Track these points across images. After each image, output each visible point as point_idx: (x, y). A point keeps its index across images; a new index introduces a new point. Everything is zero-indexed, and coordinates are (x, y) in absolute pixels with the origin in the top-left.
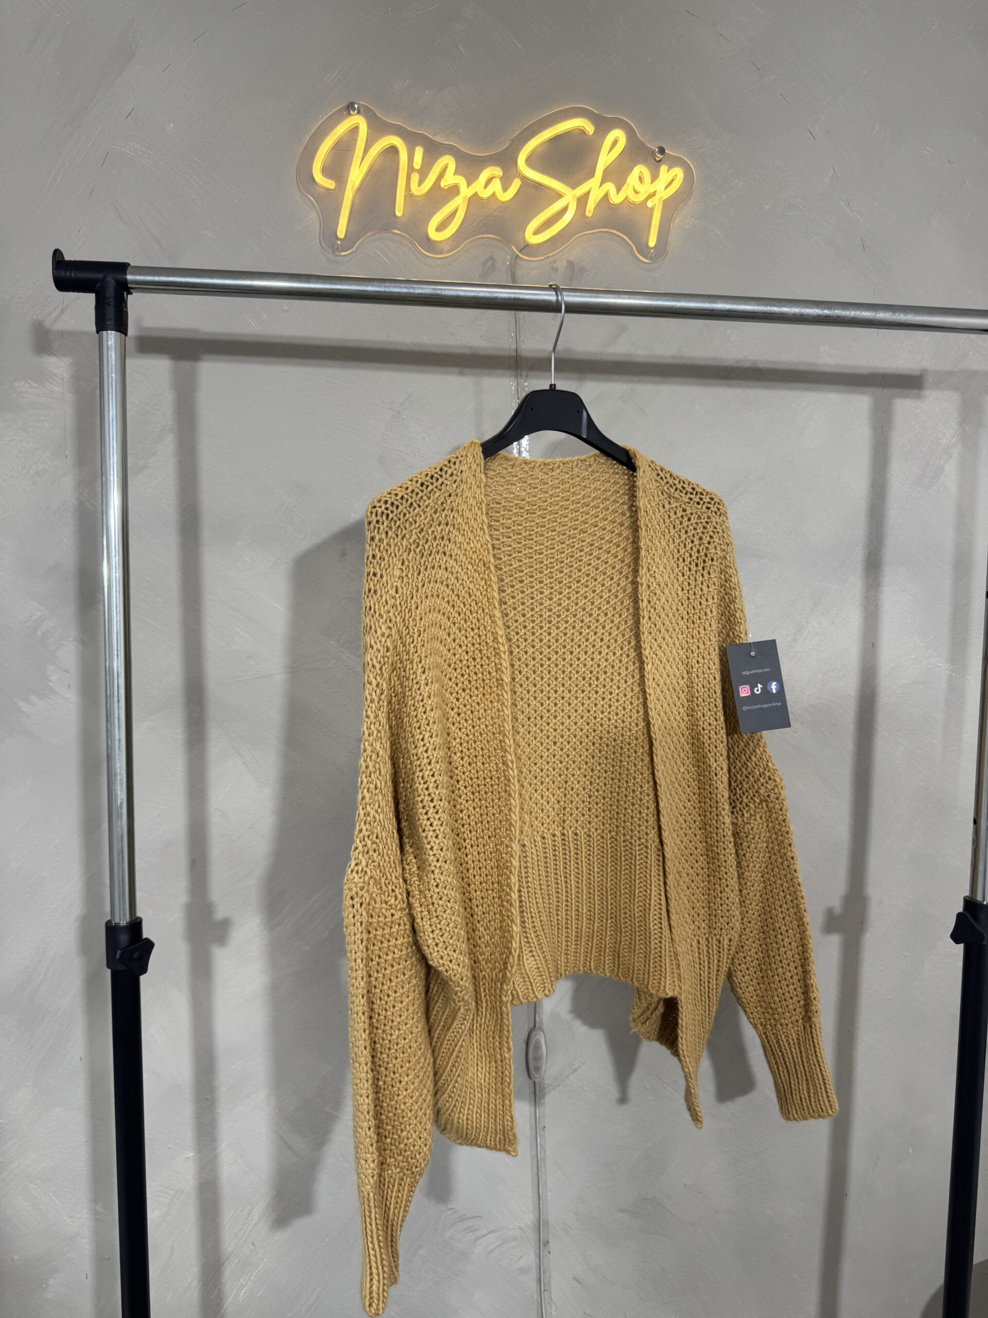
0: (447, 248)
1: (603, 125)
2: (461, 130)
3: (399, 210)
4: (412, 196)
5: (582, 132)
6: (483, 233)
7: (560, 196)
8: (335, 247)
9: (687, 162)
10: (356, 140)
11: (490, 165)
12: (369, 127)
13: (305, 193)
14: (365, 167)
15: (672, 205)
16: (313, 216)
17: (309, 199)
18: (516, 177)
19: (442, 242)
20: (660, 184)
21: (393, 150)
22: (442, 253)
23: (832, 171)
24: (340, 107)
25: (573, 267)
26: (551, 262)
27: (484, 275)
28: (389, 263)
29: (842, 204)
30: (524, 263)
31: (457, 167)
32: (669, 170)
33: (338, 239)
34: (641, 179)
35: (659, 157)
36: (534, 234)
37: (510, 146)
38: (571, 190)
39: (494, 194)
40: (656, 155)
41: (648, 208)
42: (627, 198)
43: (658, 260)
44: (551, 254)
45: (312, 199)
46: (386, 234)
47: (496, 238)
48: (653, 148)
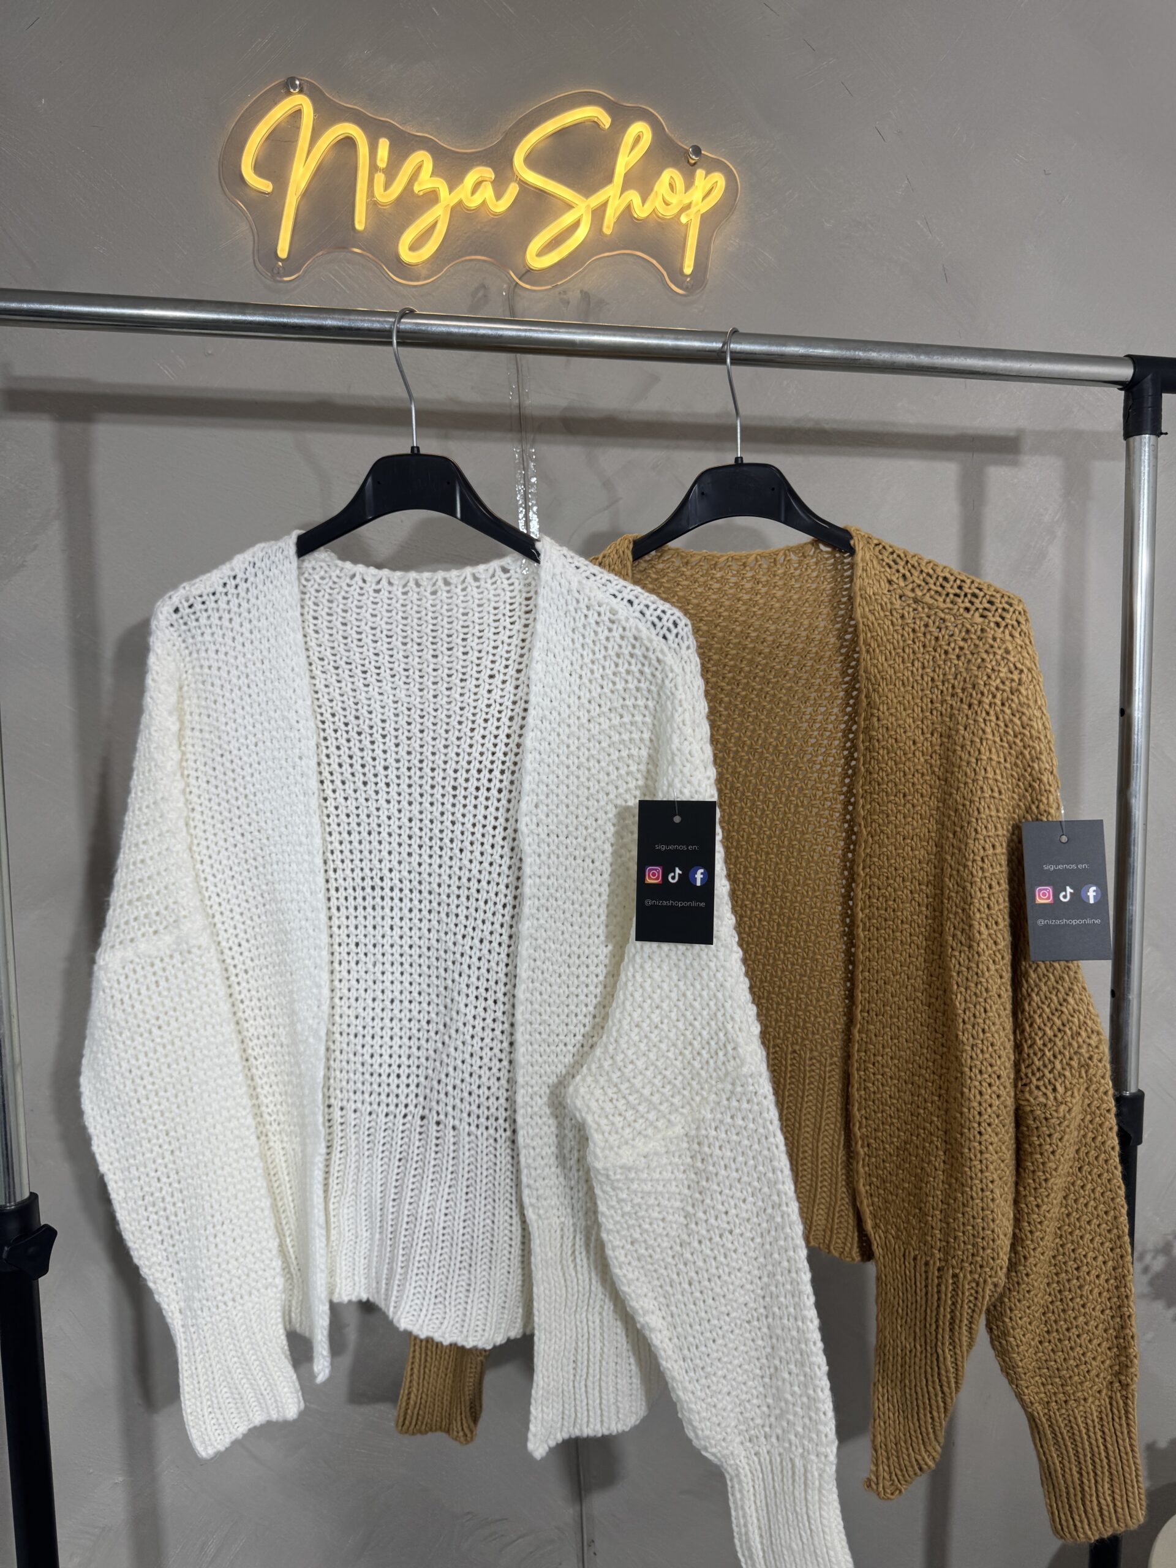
0: (424, 272)
1: (622, 116)
2: (438, 118)
3: (360, 222)
4: (377, 202)
5: (596, 124)
6: (471, 254)
8: (276, 269)
9: (728, 166)
10: (298, 128)
11: (478, 165)
12: (315, 111)
13: (231, 196)
14: (313, 164)
15: (711, 221)
16: (244, 227)
17: (237, 206)
18: (512, 181)
19: (417, 265)
20: (696, 195)
21: (348, 143)
22: (418, 280)
23: (906, 182)
24: (274, 84)
25: (588, 299)
26: (560, 292)
27: (475, 309)
28: (347, 291)
29: (919, 223)
30: (526, 293)
31: (435, 166)
32: (706, 176)
33: (279, 259)
34: (672, 187)
35: (694, 158)
36: (541, 253)
37: (503, 140)
38: (583, 199)
39: (484, 202)
40: (691, 156)
41: (681, 224)
42: (654, 210)
43: (696, 291)
44: (560, 282)
45: (241, 205)
46: (342, 253)
47: (488, 260)
48: (686, 148)
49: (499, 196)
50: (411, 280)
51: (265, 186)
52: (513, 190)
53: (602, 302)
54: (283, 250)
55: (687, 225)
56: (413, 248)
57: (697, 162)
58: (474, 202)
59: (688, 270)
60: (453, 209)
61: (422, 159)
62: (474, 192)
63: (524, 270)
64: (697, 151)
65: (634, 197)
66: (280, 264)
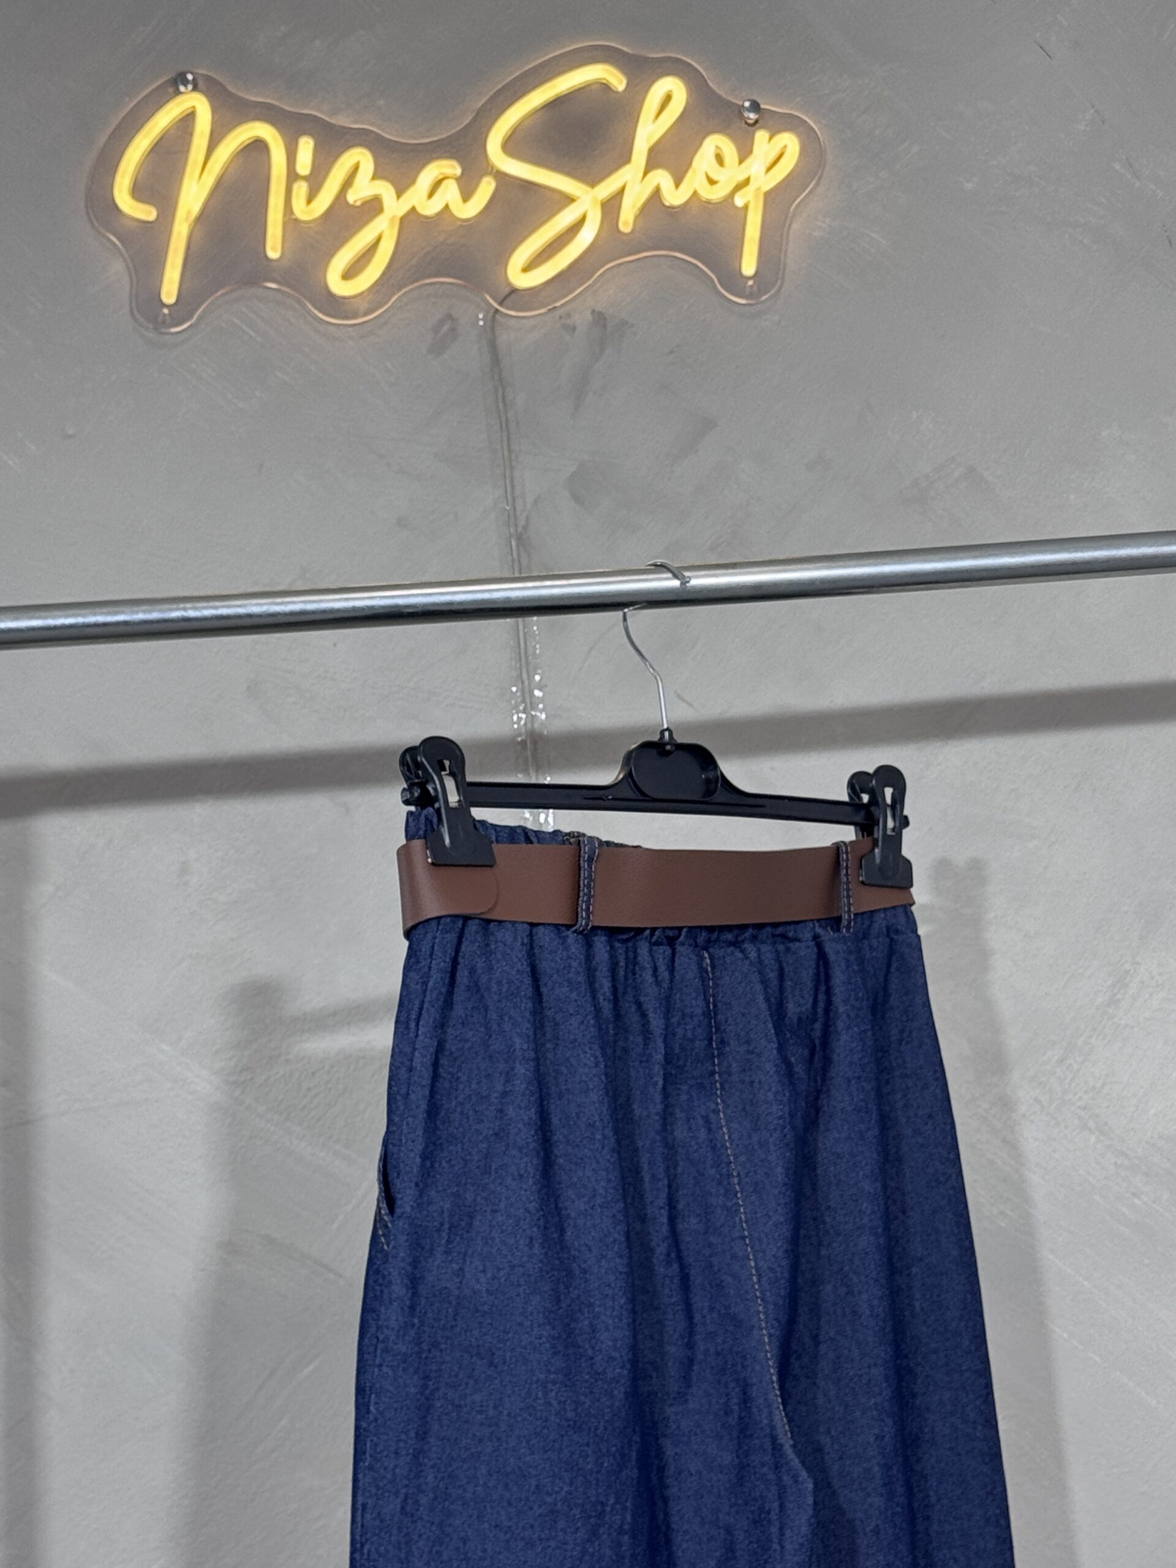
0: (363, 305)
1: (643, 72)
2: (382, 102)
3: (274, 249)
4: (297, 220)
5: (605, 87)
6: (430, 276)
7: (569, 200)
8: (160, 318)
9: (806, 122)
10: (191, 134)
11: (437, 158)
12: (214, 111)
13: (102, 230)
14: (210, 179)
15: (782, 200)
16: (118, 268)
17: (109, 240)
18: (486, 173)
19: (353, 298)
20: (756, 165)
21: (258, 146)
22: (355, 317)
23: (1092, 111)
24: (160, 82)
25: (605, 319)
26: (561, 317)
27: (438, 348)
28: (258, 339)
29: (1118, 167)
30: (513, 322)
31: (376, 167)
32: (771, 138)
33: (163, 305)
34: (720, 159)
35: (752, 116)
36: (527, 269)
37: (474, 120)
38: (588, 189)
39: (447, 206)
40: (746, 114)
41: (736, 207)
42: (695, 193)
43: (764, 298)
44: (558, 304)
45: (117, 242)
46: (252, 291)
47: (459, 282)
48: (741, 103)
49: (466, 195)
50: (347, 318)
51: (146, 213)
52: (486, 188)
53: (624, 323)
54: (169, 292)
55: (746, 207)
56: (349, 274)
57: (756, 122)
58: (430, 209)
59: (749, 266)
60: (403, 220)
61: (360, 158)
62: (431, 195)
63: (507, 291)
64: (755, 107)
65: (662, 178)
66: (166, 311)
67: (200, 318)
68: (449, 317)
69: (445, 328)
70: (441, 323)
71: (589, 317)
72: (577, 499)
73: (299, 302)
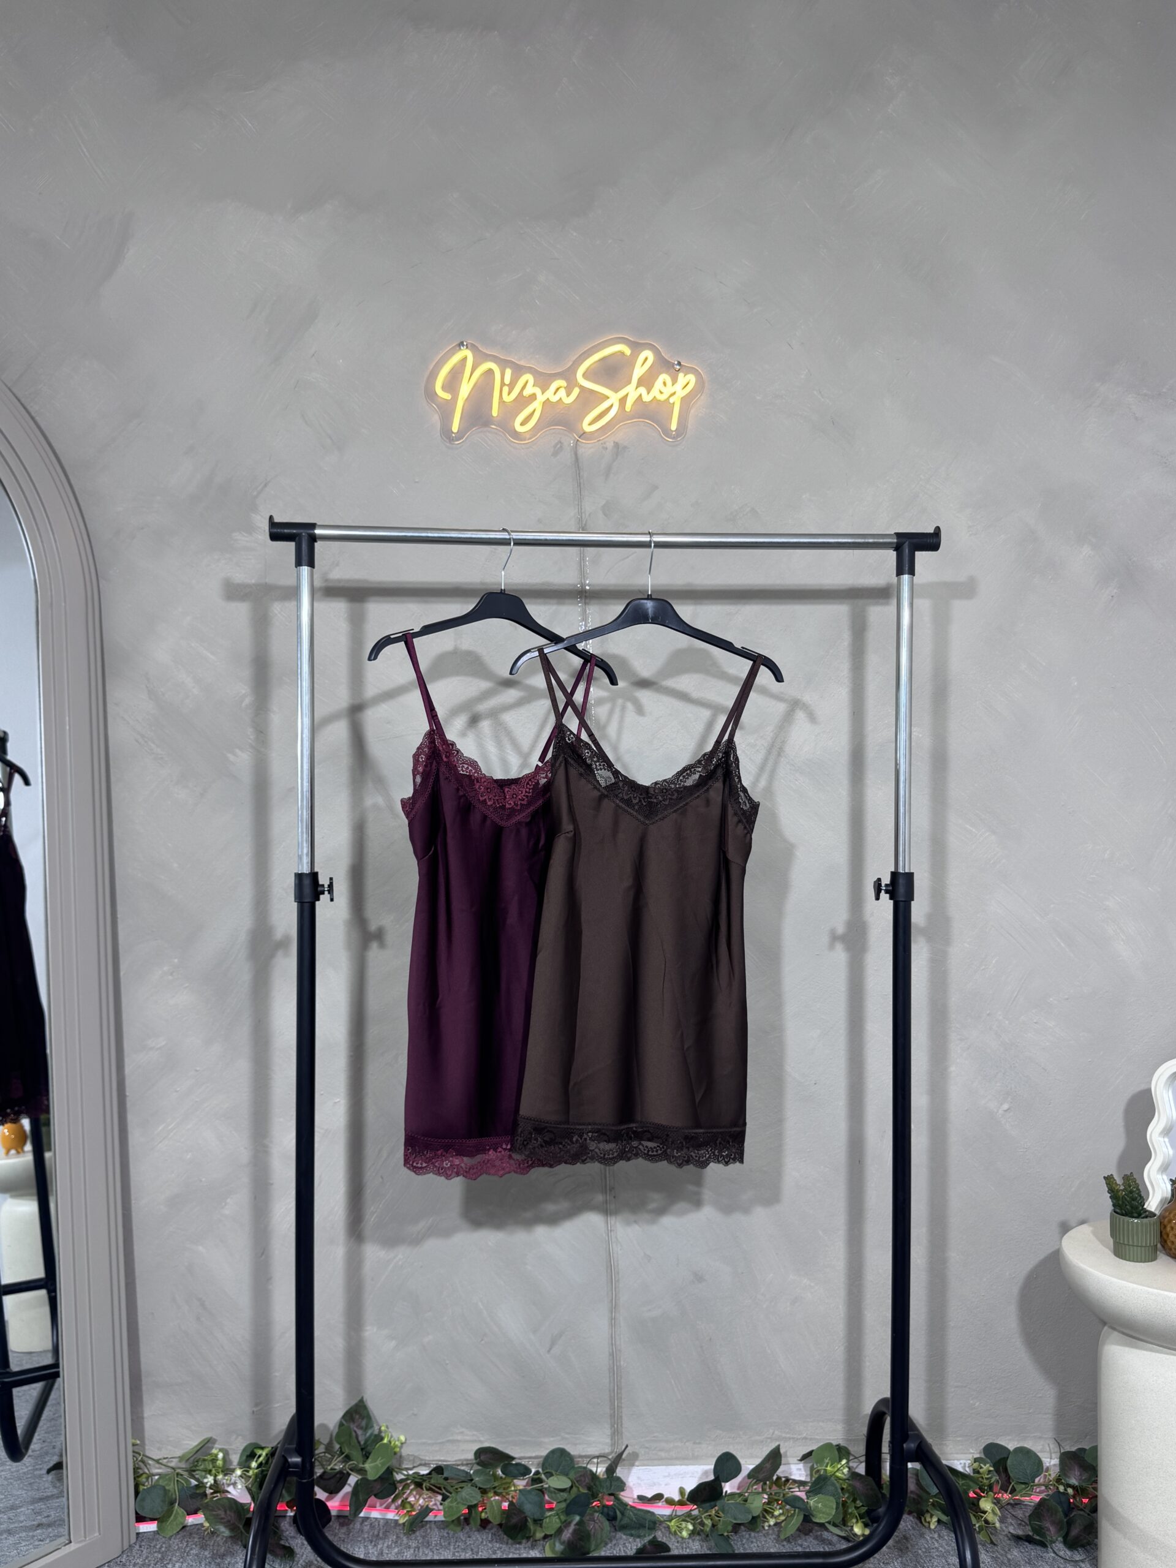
0: (528, 437)
1: (637, 347)
2: (537, 356)
3: (495, 412)
4: (504, 401)
5: (623, 353)
6: (553, 426)
7: (607, 397)
8: (451, 438)
9: (698, 370)
10: (465, 366)
11: (558, 379)
12: (474, 358)
13: (430, 402)
14: (471, 384)
15: (688, 400)
16: (436, 418)
18: (576, 386)
19: (524, 433)
20: (679, 386)
21: (490, 372)
22: (525, 440)
23: (807, 370)
24: (454, 345)
25: (618, 446)
26: (602, 444)
27: (555, 454)
28: (488, 448)
29: (815, 392)
30: (583, 445)
31: (534, 383)
32: (685, 376)
33: (453, 432)
34: (665, 384)
35: (678, 367)
36: (589, 424)
37: (571, 365)
38: (614, 393)
39: (561, 399)
40: (675, 366)
41: (670, 403)
42: (655, 397)
43: (679, 439)
44: (601, 439)
45: (435, 406)
46: (485, 429)
47: (563, 428)
48: (673, 362)
49: (568, 395)
50: (521, 441)
51: (447, 396)
52: (576, 391)
53: (625, 448)
54: (455, 429)
55: (674, 403)
56: (522, 424)
57: (679, 370)
58: (554, 399)
59: (674, 427)
60: (544, 403)
61: (528, 377)
62: (555, 393)
63: (582, 433)
64: (679, 364)
65: (642, 390)
66: (453, 435)
67: (466, 438)
68: (561, 442)
69: (559, 446)
70: (557, 444)
71: (612, 444)
72: (605, 515)
73: (505, 435)
